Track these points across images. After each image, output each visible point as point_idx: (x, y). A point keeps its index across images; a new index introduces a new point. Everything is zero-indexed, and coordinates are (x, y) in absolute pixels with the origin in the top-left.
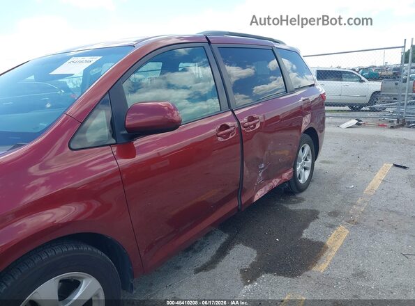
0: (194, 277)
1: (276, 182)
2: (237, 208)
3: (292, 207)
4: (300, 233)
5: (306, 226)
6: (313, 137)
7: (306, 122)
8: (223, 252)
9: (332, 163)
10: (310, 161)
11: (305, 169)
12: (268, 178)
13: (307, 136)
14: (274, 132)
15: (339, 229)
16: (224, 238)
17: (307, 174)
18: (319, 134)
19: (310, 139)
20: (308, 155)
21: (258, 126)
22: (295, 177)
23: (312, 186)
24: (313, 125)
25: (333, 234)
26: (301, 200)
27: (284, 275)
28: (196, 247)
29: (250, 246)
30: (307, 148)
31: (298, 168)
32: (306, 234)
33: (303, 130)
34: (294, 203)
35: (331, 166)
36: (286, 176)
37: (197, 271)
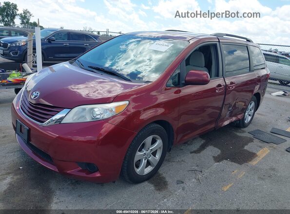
0: (191, 155)
1: (234, 119)
2: (214, 127)
3: (238, 134)
4: (243, 147)
5: (246, 144)
6: (258, 98)
7: (257, 89)
8: (203, 147)
9: (264, 115)
10: (253, 111)
11: (249, 115)
12: (231, 116)
13: (255, 97)
14: (240, 92)
15: (264, 149)
16: (203, 142)
17: (250, 118)
18: (261, 97)
19: (256, 99)
20: (253, 108)
21: (234, 87)
22: (243, 119)
23: (251, 126)
24: (260, 91)
25: (261, 151)
26: (244, 132)
27: (234, 162)
28: (189, 143)
29: (217, 148)
30: (253, 104)
31: (246, 114)
32: (246, 148)
33: (254, 94)
34: (240, 132)
35: (263, 117)
36: (240, 117)
37: (191, 153)
